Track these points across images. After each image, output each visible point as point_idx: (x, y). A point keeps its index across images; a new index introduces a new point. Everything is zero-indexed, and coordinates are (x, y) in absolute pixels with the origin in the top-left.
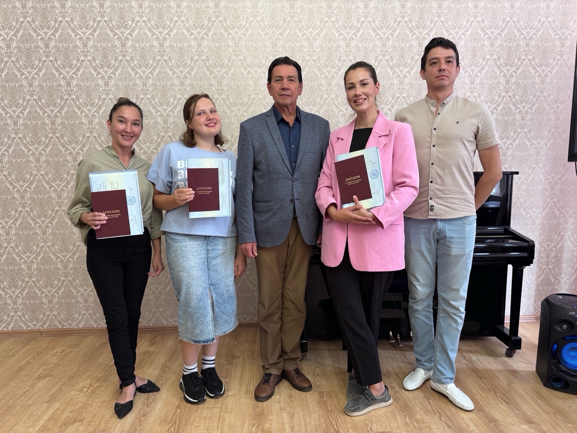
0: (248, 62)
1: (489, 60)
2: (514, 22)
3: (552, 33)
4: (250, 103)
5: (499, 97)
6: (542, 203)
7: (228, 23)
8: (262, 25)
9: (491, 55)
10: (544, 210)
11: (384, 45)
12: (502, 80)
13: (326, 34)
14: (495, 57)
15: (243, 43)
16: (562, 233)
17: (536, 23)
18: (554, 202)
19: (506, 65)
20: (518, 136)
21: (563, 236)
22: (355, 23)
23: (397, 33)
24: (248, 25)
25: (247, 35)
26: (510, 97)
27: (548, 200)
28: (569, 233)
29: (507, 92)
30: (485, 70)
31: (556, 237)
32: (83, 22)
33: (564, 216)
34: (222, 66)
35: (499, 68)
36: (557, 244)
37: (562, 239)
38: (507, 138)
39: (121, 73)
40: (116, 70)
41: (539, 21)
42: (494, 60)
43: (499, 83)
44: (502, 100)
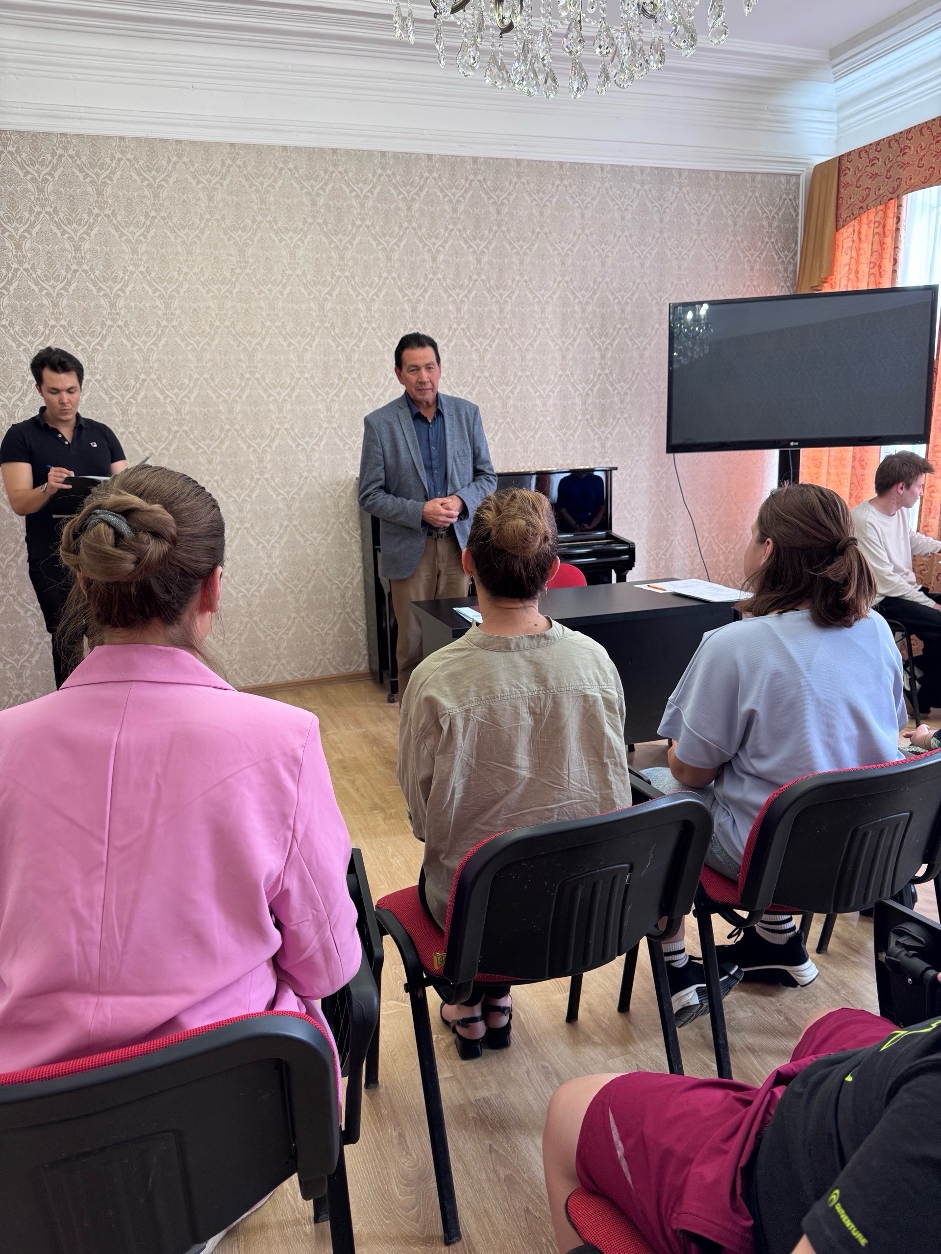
0: (287, 330)
1: (580, 329)
2: (607, 283)
3: (648, 296)
4: (293, 384)
5: (594, 375)
6: (647, 503)
7: (258, 277)
8: (304, 281)
9: (584, 323)
10: (650, 511)
11: (458, 310)
12: (597, 355)
13: (387, 294)
14: (587, 326)
15: (280, 305)
16: (672, 538)
17: (631, 284)
18: (661, 501)
19: (600, 336)
20: (617, 423)
21: (672, 541)
22: (422, 280)
23: (473, 294)
24: (285, 281)
25: (285, 293)
26: (606, 375)
27: (654, 499)
28: (679, 537)
29: (603, 369)
30: (577, 343)
31: (665, 542)
32: (51, 271)
33: (672, 517)
34: (253, 335)
35: (593, 340)
36: (667, 551)
37: (671, 545)
38: (606, 426)
39: (112, 344)
40: (104, 339)
41: (634, 283)
42: (587, 329)
43: (594, 358)
44: (598, 379)
